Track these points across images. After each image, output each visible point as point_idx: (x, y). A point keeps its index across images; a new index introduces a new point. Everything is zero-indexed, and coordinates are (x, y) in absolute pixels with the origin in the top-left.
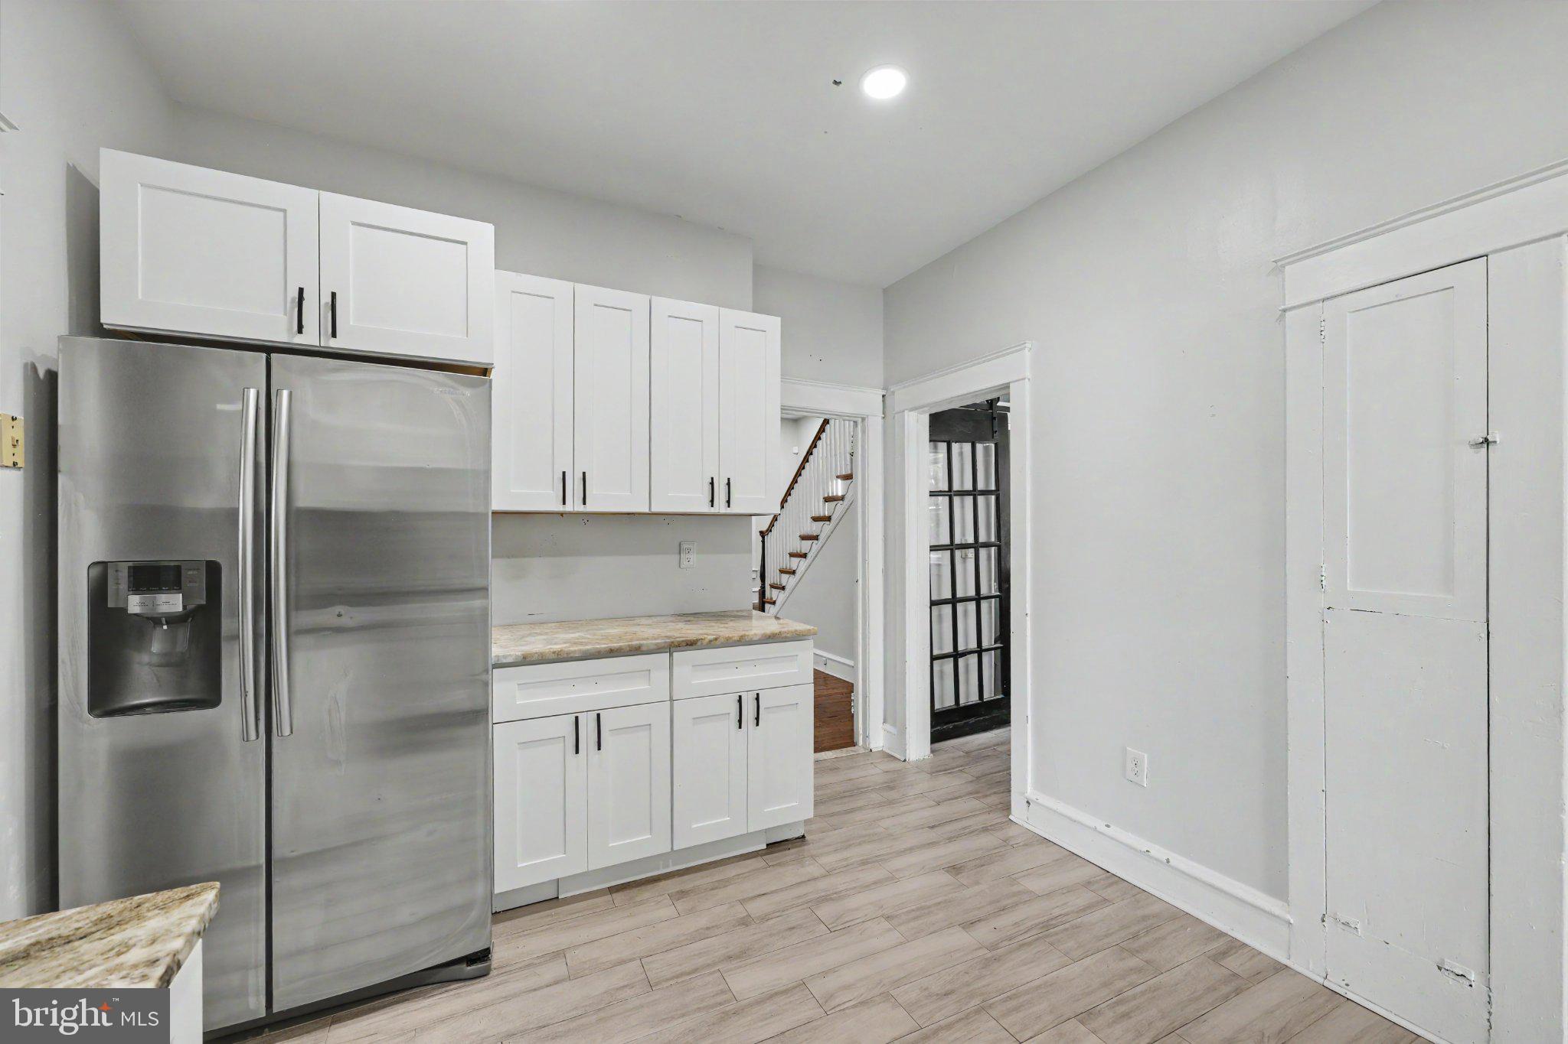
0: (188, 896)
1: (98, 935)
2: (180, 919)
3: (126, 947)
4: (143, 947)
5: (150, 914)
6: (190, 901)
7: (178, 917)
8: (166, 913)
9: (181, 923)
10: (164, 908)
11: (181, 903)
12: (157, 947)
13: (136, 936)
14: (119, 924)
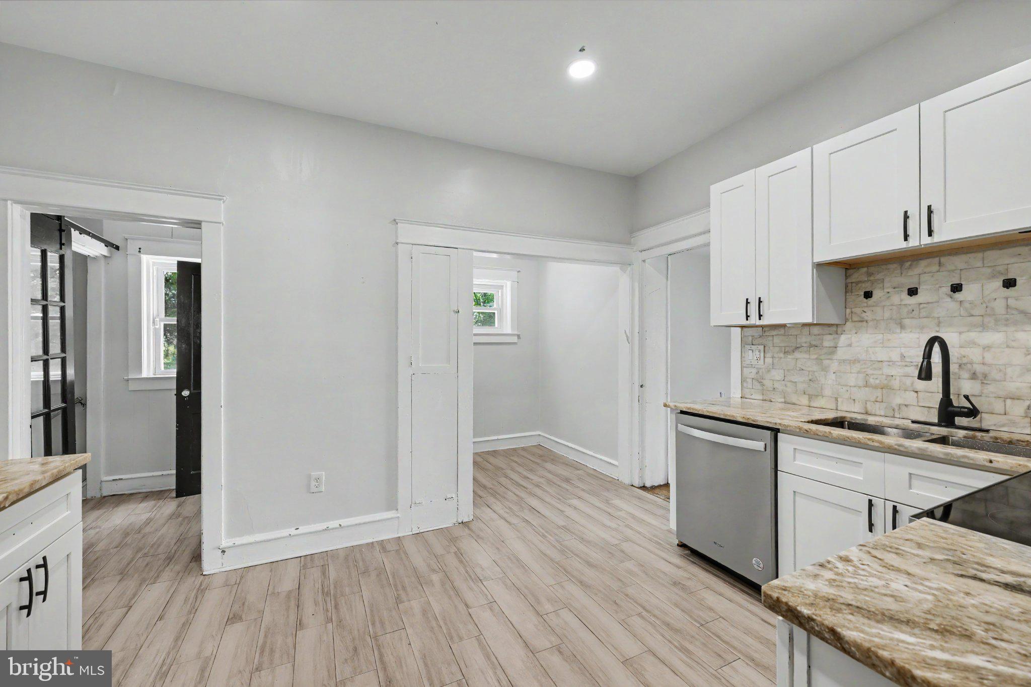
0: (785, 590)
1: (841, 601)
2: (798, 579)
3: (831, 582)
4: (822, 576)
5: (810, 594)
6: (786, 585)
7: (798, 580)
8: (801, 588)
9: (799, 576)
10: (800, 591)
11: (790, 588)
12: (817, 572)
13: (823, 584)
14: (828, 600)
